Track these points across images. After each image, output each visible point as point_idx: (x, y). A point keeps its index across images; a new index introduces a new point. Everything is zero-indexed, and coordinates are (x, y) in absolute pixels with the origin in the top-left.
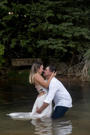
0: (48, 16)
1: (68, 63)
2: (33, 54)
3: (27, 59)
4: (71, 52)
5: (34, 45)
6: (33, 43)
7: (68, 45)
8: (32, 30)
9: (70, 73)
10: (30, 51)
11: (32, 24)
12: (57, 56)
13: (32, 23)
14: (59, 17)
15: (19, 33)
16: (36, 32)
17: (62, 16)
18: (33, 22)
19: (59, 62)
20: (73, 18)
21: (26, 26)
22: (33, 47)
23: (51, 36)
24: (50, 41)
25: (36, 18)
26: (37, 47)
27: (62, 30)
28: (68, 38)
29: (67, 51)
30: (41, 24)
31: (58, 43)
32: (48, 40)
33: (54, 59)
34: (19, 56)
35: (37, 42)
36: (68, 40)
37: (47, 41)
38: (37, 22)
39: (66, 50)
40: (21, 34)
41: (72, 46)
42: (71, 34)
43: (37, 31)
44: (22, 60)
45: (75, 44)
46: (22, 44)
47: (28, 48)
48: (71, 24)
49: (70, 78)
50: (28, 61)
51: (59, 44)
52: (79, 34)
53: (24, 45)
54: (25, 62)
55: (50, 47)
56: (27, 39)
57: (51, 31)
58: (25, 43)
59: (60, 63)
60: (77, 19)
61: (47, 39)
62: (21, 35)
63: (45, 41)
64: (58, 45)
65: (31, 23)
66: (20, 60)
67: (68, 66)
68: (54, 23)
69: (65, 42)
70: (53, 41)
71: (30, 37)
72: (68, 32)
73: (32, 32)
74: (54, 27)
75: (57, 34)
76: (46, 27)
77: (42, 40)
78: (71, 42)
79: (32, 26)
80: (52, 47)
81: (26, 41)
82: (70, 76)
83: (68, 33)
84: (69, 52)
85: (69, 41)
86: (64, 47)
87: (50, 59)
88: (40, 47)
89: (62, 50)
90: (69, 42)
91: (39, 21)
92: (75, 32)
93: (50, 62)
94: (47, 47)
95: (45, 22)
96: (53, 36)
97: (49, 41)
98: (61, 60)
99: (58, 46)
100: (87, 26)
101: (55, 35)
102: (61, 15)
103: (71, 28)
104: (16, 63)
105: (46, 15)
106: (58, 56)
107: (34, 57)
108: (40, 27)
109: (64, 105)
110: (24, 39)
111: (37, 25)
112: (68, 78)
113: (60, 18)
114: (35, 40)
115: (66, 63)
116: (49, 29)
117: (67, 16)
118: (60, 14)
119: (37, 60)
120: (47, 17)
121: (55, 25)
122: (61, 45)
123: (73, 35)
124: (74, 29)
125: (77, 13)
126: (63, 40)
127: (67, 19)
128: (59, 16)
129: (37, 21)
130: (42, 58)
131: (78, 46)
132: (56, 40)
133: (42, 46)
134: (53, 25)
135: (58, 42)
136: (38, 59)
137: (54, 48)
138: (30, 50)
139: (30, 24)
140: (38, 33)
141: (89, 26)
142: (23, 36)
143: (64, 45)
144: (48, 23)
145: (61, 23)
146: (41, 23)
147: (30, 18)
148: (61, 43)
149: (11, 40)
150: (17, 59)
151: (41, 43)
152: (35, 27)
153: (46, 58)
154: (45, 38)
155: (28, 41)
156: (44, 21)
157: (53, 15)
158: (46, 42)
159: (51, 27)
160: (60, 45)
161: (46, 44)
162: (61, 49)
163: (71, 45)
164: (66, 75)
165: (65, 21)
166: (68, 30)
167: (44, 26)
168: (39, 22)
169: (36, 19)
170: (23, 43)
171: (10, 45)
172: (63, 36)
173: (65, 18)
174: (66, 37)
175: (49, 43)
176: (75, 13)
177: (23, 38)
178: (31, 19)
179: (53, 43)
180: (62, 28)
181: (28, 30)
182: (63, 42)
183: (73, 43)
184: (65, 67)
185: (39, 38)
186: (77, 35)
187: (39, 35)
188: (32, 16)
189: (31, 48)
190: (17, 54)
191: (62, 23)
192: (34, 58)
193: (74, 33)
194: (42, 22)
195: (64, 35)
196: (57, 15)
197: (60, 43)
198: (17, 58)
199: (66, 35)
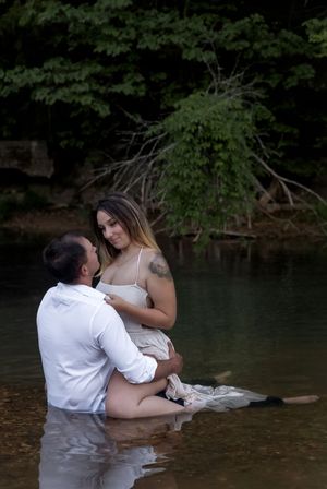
7: (117, 89)
23: (61, 51)
24: (47, 71)
29: (108, 113)
31: (74, 81)
32: (37, 69)
36: (121, 67)
37: (34, 72)
39: (107, 107)
41: (128, 91)
42: (126, 41)
45: (147, 82)
51: (80, 82)
52: (160, 40)
55: (41, 98)
63: (27, 72)
64: (74, 88)
69: (108, 75)
72: (116, 33)
75: (84, 42)
76: (31, 12)
77: (17, 69)
78: (129, 75)
80: (48, 98)
83: (116, 40)
85: (126, 72)
90: (123, 76)
92: (145, 35)
99: (75, 93)
101: (75, 44)
111: (9, 4)
121: (67, 6)
122: (87, 86)
123: (134, 46)
126: (99, 68)
131: (163, 91)
132: (73, 67)
135: (76, 76)
137: (57, 101)
141: (220, 8)
143: (102, 90)
148: (88, 79)
154: (34, 61)
158: (29, 76)
160: (81, 89)
162: (84, 103)
163: (129, 87)
175: (40, 79)
179: (57, 80)
183: (140, 78)
187: (18, 45)
195: (99, 48)
197: (83, 78)
199: (108, 46)
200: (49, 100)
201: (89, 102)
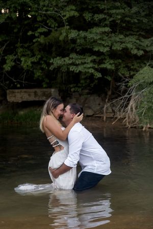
0: (68, 16)
1: (103, 95)
2: (43, 81)
3: (33, 90)
4: (107, 78)
5: (44, 66)
6: (42, 62)
7: (103, 66)
8: (42, 39)
9: (106, 113)
10: (39, 76)
11: (41, 30)
12: (84, 85)
13: (41, 28)
14: (86, 18)
15: (19, 45)
16: (47, 43)
17: (93, 16)
18: (43, 27)
19: (88, 94)
20: (111, 19)
21: (30, 33)
22: (42, 69)
23: (73, 50)
24: (72, 58)
25: (48, 19)
26: (50, 68)
27: (92, 40)
28: (102, 53)
29: (101, 76)
30: (56, 30)
31: (85, 63)
32: (68, 58)
33: (80, 90)
34: (19, 86)
35: (50, 60)
36: (102, 57)
37: (66, 59)
38: (50, 27)
39: (100, 74)
40: (22, 47)
41: (109, 67)
42: (108, 46)
43: (49, 43)
44: (25, 92)
45: (115, 64)
46: (24, 64)
47: (35, 71)
48: (107, 29)
49: (106, 122)
50: (35, 92)
51: (88, 63)
52: (121, 46)
53: (27, 65)
54: (29, 95)
55: (72, 70)
56: (33, 55)
57: (74, 41)
58: (29, 62)
59: (89, 96)
60: (119, 22)
61: (68, 55)
62: (21, 50)
63: (63, 59)
64: (85, 65)
65: (39, 27)
66: (21, 92)
67: (104, 100)
68: (79, 29)
69: (97, 61)
70: (77, 59)
71: (37, 53)
72: (103, 43)
73: (40, 44)
74: (78, 35)
75: (84, 47)
76: (64, 34)
77: (58, 58)
78: (107, 61)
79: (41, 34)
81: (31, 59)
82: (106, 117)
83: (103, 45)
84: (105, 77)
85: (105, 59)
86: (96, 70)
87: (72, 90)
88: (54, 69)
89: (92, 75)
90: (104, 61)
91: (54, 24)
92: (115, 43)
93: (72, 94)
94: (66, 69)
95: (63, 26)
96: (78, 50)
97: (70, 58)
98: (91, 92)
99: (85, 68)
100: (135, 33)
101: (80, 48)
102: (90, 15)
103: (107, 36)
104: (15, 96)
105: (65, 14)
106: (86, 84)
107: (44, 86)
108: (54, 34)
109: (95, 172)
110: (28, 55)
111: (50, 32)
112: (103, 121)
113: (90, 20)
114: (47, 57)
115: (99, 97)
116: (70, 38)
117: (101, 16)
118: (89, 12)
119: (51, 92)
120: (67, 19)
121: (81, 32)
122: (91, 65)
123: (111, 48)
124: (113, 39)
125: (118, 11)
126: (95, 57)
127: (100, 21)
128: (88, 16)
129: (49, 24)
130: (59, 87)
131: (119, 67)
132: (82, 57)
133: (59, 67)
134: (76, 31)
135: (86, 61)
136: (53, 90)
137: (79, 71)
138: (38, 74)
139: (36, 30)
140: (51, 45)
142: (26, 51)
143: (96, 67)
144: (68, 27)
145: (90, 28)
146: (56, 28)
147: (38, 20)
148: (91, 61)
149: (6, 58)
150: (17, 91)
151: (57, 62)
152: (46, 34)
153: (66, 87)
154: (63, 54)
155: (34, 59)
156: (61, 25)
157: (76, 14)
158: (64, 61)
159: (73, 34)
160: (89, 66)
161: (64, 64)
162: (90, 72)
163: (108, 65)
164: (100, 117)
165: (97, 24)
166: (103, 40)
167: (61, 34)
168: (53, 26)
169: (48, 22)
170: (26, 63)
171: (4, 66)
172: (94, 50)
173: (97, 19)
174: (99, 51)
175: (71, 62)
176: (114, 11)
177: (26, 53)
178: (40, 22)
179: (77, 63)
180: (92, 36)
181: (34, 41)
182: (95, 60)
183: (112, 62)
184: (97, 103)
185: (54, 54)
186: (119, 48)
187: (54, 49)
188: (41, 16)
189: (40, 71)
190: (15, 82)
191: (93, 28)
192: (46, 88)
193: (112, 44)
194: (58, 27)
195: (96, 49)
196: (84, 15)
197: (89, 61)
198: (16, 88)
199: (100, 48)
200: (76, 71)
201: (93, 72)
